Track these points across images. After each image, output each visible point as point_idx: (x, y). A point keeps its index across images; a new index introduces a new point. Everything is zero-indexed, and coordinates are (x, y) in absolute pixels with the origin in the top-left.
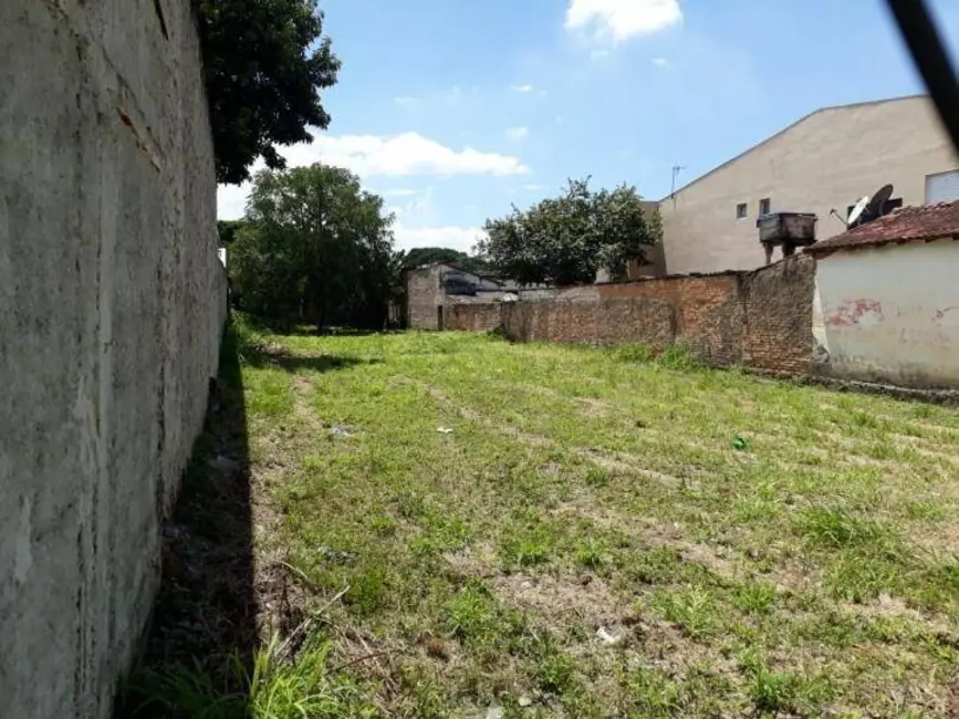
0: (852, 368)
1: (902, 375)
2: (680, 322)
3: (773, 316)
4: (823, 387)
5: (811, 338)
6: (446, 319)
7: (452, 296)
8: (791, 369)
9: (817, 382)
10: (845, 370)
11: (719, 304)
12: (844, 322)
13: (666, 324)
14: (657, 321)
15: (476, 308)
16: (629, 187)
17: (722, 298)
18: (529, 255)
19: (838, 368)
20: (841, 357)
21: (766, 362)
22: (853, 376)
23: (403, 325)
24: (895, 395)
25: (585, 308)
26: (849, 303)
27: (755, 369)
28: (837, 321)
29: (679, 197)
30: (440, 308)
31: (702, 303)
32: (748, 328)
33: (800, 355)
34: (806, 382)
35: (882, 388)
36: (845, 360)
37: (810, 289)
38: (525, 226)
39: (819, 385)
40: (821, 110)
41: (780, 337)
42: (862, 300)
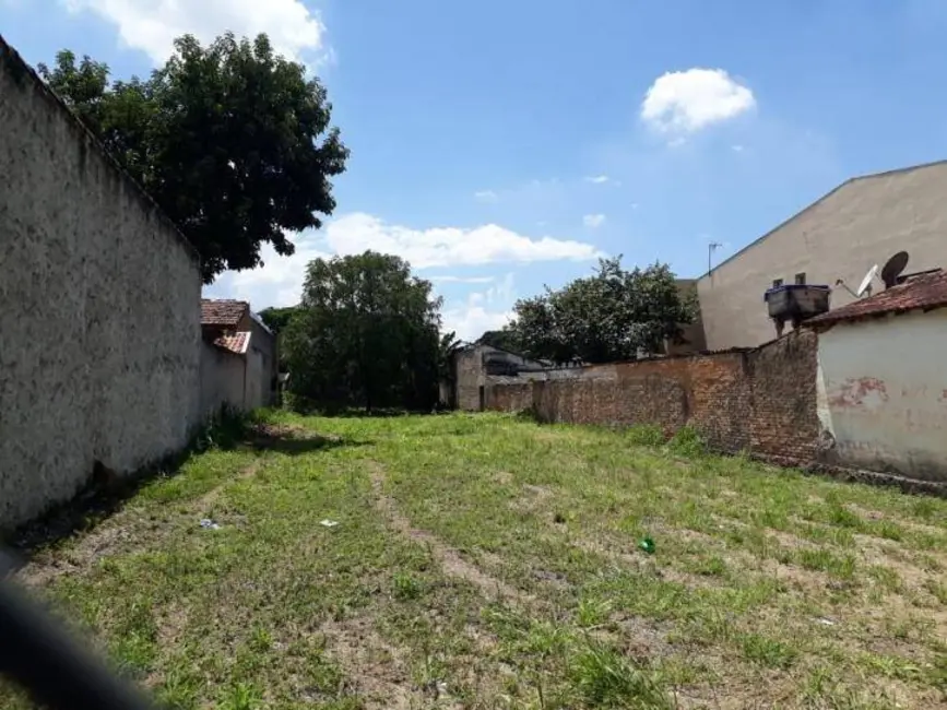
0: (857, 455)
1: (911, 463)
2: (691, 403)
3: (778, 397)
4: (830, 477)
5: (815, 421)
6: (489, 399)
7: (492, 377)
8: (798, 456)
9: (824, 471)
10: (851, 458)
11: (727, 384)
12: (849, 403)
13: (677, 405)
14: (670, 401)
15: (512, 388)
16: (661, 265)
17: (729, 378)
18: (557, 334)
19: (844, 455)
20: (848, 442)
21: (774, 448)
22: (862, 465)
23: (452, 405)
24: (905, 488)
25: (604, 388)
26: (852, 381)
27: (763, 456)
28: (841, 402)
29: (716, 274)
30: (482, 388)
31: (711, 382)
32: (755, 410)
33: (807, 441)
34: (813, 471)
35: (891, 479)
36: (852, 445)
37: (812, 367)
38: (556, 306)
39: (826, 474)
40: (852, 180)
41: (786, 420)
42: (865, 378)
